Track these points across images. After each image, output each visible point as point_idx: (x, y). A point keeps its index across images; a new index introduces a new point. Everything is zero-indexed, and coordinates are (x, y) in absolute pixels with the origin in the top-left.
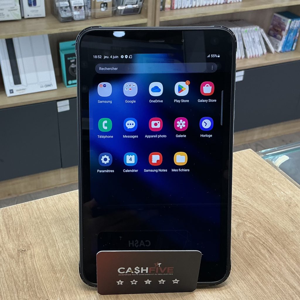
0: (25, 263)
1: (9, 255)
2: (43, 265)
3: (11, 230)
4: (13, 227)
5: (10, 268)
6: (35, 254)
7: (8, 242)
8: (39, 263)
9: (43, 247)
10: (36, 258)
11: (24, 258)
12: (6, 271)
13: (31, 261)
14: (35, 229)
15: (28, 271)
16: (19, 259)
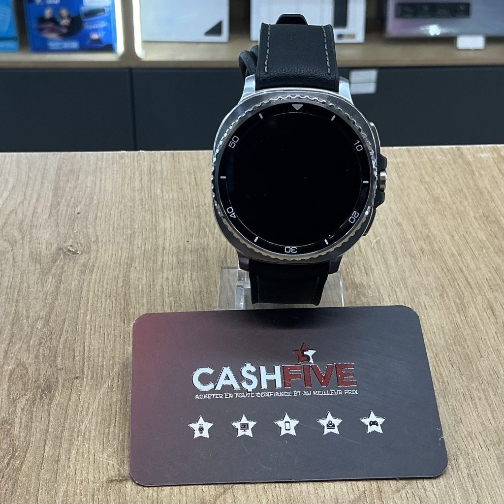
0: (61, 281)
1: (31, 253)
2: (104, 295)
3: (63, 201)
4: (71, 198)
5: (21, 282)
6: (97, 265)
7: (42, 224)
8: (96, 289)
9: (124, 255)
10: (94, 275)
11: (66, 268)
12: (7, 288)
13: (79, 280)
14: (121, 211)
15: (62, 299)
16: (51, 268)
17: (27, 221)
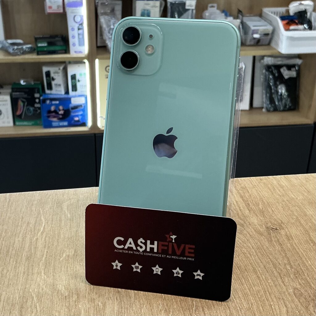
17: (240, 214)
